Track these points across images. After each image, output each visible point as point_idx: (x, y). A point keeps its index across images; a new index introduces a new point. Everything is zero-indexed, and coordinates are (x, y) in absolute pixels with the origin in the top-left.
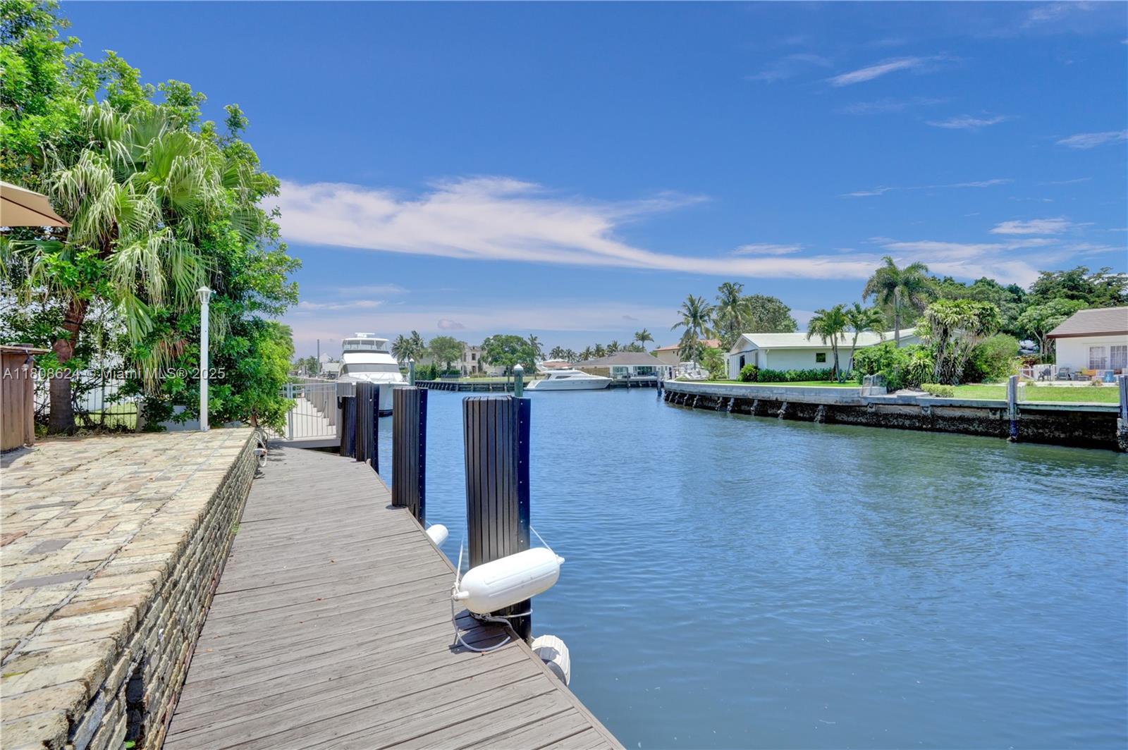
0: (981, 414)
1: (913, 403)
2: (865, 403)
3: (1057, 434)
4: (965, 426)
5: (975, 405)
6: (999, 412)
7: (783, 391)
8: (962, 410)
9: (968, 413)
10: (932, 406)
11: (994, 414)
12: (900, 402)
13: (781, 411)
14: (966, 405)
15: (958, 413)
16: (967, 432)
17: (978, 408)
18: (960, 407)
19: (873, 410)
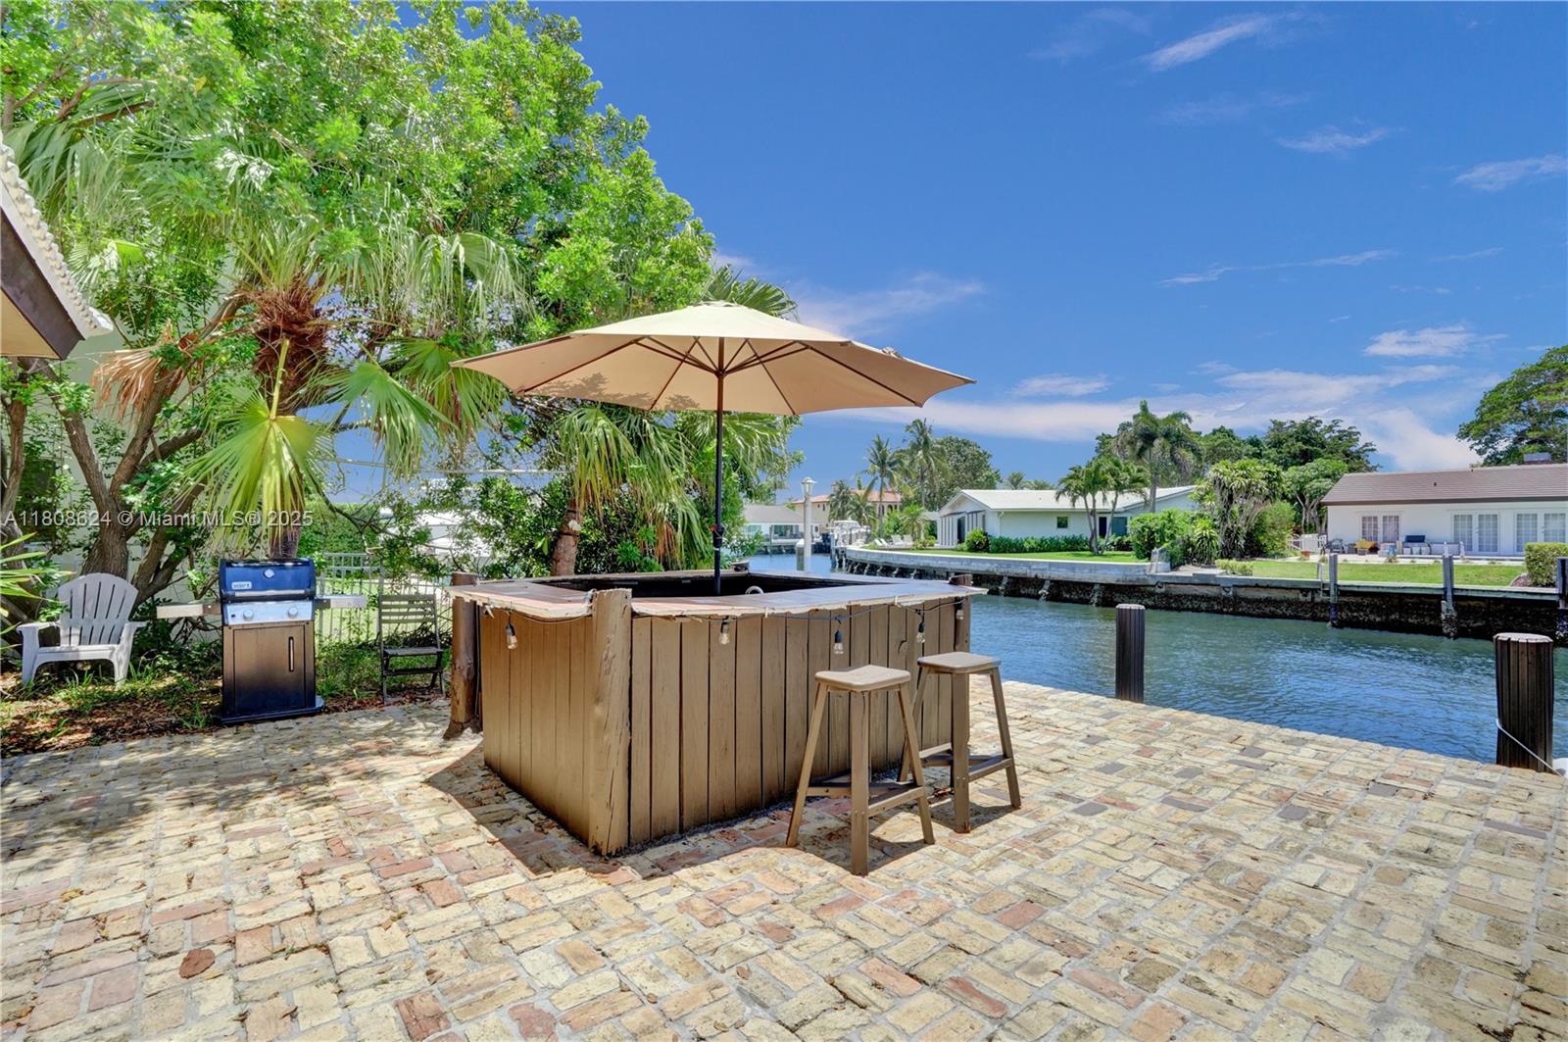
0: (1291, 595)
1: (1212, 582)
2: (1152, 582)
3: (1372, 617)
4: (1272, 609)
5: (1284, 585)
6: (1310, 594)
7: (1047, 566)
8: (1269, 590)
9: (1275, 594)
10: (1234, 586)
11: (1305, 596)
12: (1196, 581)
13: (1044, 591)
14: (1274, 584)
15: (1263, 594)
16: (1273, 616)
17: (1286, 589)
18: (1268, 587)
19: (1163, 590)
